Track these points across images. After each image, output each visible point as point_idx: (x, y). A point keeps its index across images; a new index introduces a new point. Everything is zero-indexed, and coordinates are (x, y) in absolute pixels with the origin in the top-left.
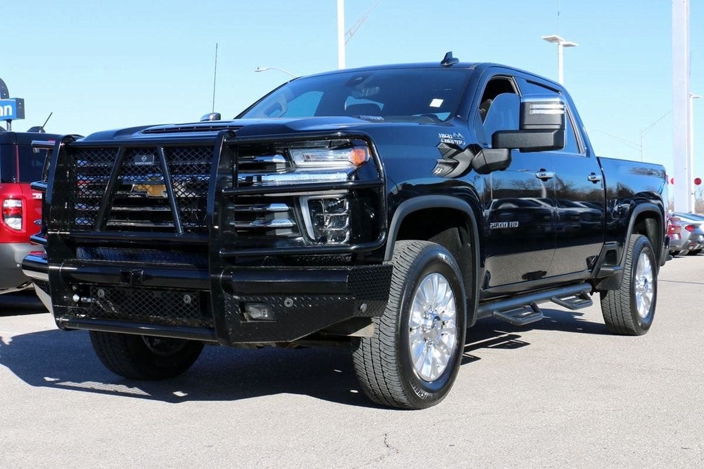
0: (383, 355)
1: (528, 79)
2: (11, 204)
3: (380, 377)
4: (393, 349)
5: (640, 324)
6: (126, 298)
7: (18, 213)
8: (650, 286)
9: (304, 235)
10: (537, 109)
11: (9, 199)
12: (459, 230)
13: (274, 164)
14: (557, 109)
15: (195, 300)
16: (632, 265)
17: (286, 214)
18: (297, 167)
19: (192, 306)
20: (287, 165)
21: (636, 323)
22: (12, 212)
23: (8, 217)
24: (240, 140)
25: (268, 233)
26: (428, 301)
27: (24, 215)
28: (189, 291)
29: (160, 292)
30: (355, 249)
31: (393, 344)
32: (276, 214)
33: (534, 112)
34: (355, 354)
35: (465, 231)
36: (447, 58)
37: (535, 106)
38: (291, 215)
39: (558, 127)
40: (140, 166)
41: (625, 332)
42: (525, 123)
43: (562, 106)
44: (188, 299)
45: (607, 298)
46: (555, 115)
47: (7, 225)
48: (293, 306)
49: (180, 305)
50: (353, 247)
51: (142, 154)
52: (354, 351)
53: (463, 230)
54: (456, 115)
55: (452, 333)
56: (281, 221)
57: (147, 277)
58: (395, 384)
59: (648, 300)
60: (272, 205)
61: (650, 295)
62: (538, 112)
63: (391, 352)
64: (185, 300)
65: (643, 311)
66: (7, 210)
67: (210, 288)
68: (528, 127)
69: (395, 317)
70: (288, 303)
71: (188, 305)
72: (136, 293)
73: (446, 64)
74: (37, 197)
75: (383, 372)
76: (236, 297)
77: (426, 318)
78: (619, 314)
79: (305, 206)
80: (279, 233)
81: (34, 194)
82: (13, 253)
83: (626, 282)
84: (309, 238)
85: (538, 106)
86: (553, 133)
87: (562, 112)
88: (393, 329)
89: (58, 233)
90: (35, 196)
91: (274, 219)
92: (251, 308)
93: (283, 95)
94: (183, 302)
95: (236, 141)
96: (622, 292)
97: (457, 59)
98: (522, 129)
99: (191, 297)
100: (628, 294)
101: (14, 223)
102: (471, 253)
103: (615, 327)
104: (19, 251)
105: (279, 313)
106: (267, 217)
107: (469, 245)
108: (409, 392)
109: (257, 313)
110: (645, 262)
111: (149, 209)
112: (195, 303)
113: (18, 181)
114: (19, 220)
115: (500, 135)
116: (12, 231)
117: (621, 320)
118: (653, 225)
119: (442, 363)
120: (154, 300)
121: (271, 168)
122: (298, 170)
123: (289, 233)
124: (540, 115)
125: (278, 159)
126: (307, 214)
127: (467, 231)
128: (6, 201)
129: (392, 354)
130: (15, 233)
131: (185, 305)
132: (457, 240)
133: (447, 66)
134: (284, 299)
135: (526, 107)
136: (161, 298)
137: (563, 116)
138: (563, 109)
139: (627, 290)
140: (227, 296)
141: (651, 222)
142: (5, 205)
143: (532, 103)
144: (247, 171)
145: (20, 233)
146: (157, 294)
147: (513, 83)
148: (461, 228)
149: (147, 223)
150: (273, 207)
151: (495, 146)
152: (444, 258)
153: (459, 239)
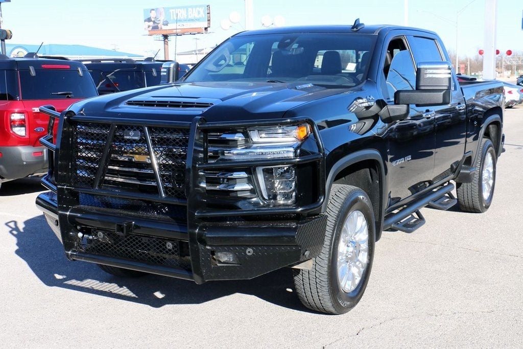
0: (318, 281)
1: (415, 35)
2: (16, 117)
3: (315, 295)
4: (326, 277)
5: (484, 205)
6: (120, 241)
7: (22, 124)
8: (491, 176)
9: (260, 196)
10: (431, 74)
11: (14, 113)
12: (370, 171)
13: (236, 141)
14: (445, 74)
15: (175, 247)
16: (480, 164)
17: (246, 180)
18: (254, 143)
19: (173, 250)
20: (246, 141)
21: (481, 205)
22: (17, 123)
23: (15, 127)
24: (210, 125)
25: (231, 194)
26: (350, 233)
27: (27, 124)
28: (170, 240)
29: (147, 239)
30: (301, 211)
31: (326, 273)
32: (238, 180)
33: (428, 76)
34: (296, 278)
35: (375, 172)
36: (356, 24)
37: (428, 71)
38: (250, 181)
39: (446, 88)
40: (129, 140)
41: (473, 211)
42: (421, 85)
43: (449, 71)
44: (170, 245)
45: (461, 188)
46: (444, 78)
47: (14, 132)
48: (253, 254)
49: (164, 249)
50: (300, 209)
51: (129, 130)
52: (295, 276)
53: (373, 170)
54: (367, 79)
55: (366, 252)
56: (242, 187)
57: (137, 227)
58: (327, 300)
59: (490, 185)
60: (235, 173)
61: (491, 182)
62: (430, 76)
63: (325, 278)
64: (167, 246)
65: (486, 195)
66: (14, 121)
67: (188, 239)
68: (423, 88)
69: (328, 253)
70: (249, 252)
71: (170, 250)
72: (128, 237)
73: (355, 29)
74: (36, 111)
75: (318, 292)
76: (208, 248)
77: (348, 246)
78: (470, 198)
79: (260, 173)
80: (240, 195)
81: (34, 109)
82: (20, 154)
83: (477, 176)
84: (264, 199)
85: (431, 71)
86: (442, 93)
87: (450, 76)
88: (326, 262)
89: (65, 187)
90: (34, 110)
91: (236, 184)
92: (219, 254)
93: (227, 49)
94: (166, 247)
95: (207, 126)
96: (473, 183)
97: (363, 24)
98: (418, 88)
99: (172, 244)
100: (477, 185)
101: (20, 131)
102: (379, 188)
103: (466, 207)
104: (25, 152)
105: (241, 258)
106: (231, 182)
107: (378, 182)
108: (336, 304)
109: (225, 258)
110: (489, 159)
111: (135, 170)
112: (176, 249)
113: (21, 99)
114: (23, 129)
115: (401, 94)
116: (18, 137)
117: (471, 203)
118: (494, 129)
119: (358, 275)
120: (143, 244)
121: (233, 144)
122: (255, 145)
123: (248, 194)
124: (432, 78)
125: (239, 137)
126: (262, 179)
127: (376, 171)
128: (13, 114)
129: (326, 280)
130: (21, 138)
131: (167, 250)
132: (368, 178)
133: (356, 31)
134: (246, 249)
135: (422, 72)
136: (148, 242)
137: (450, 79)
138: (450, 74)
139: (477, 182)
140: (201, 247)
141: (493, 128)
142: (12, 118)
143: (426, 69)
144: (214, 145)
145: (24, 139)
146: (144, 240)
147: (404, 41)
148: (372, 169)
149: (134, 180)
150: (236, 175)
151: (397, 102)
152: (362, 198)
153: (370, 177)
